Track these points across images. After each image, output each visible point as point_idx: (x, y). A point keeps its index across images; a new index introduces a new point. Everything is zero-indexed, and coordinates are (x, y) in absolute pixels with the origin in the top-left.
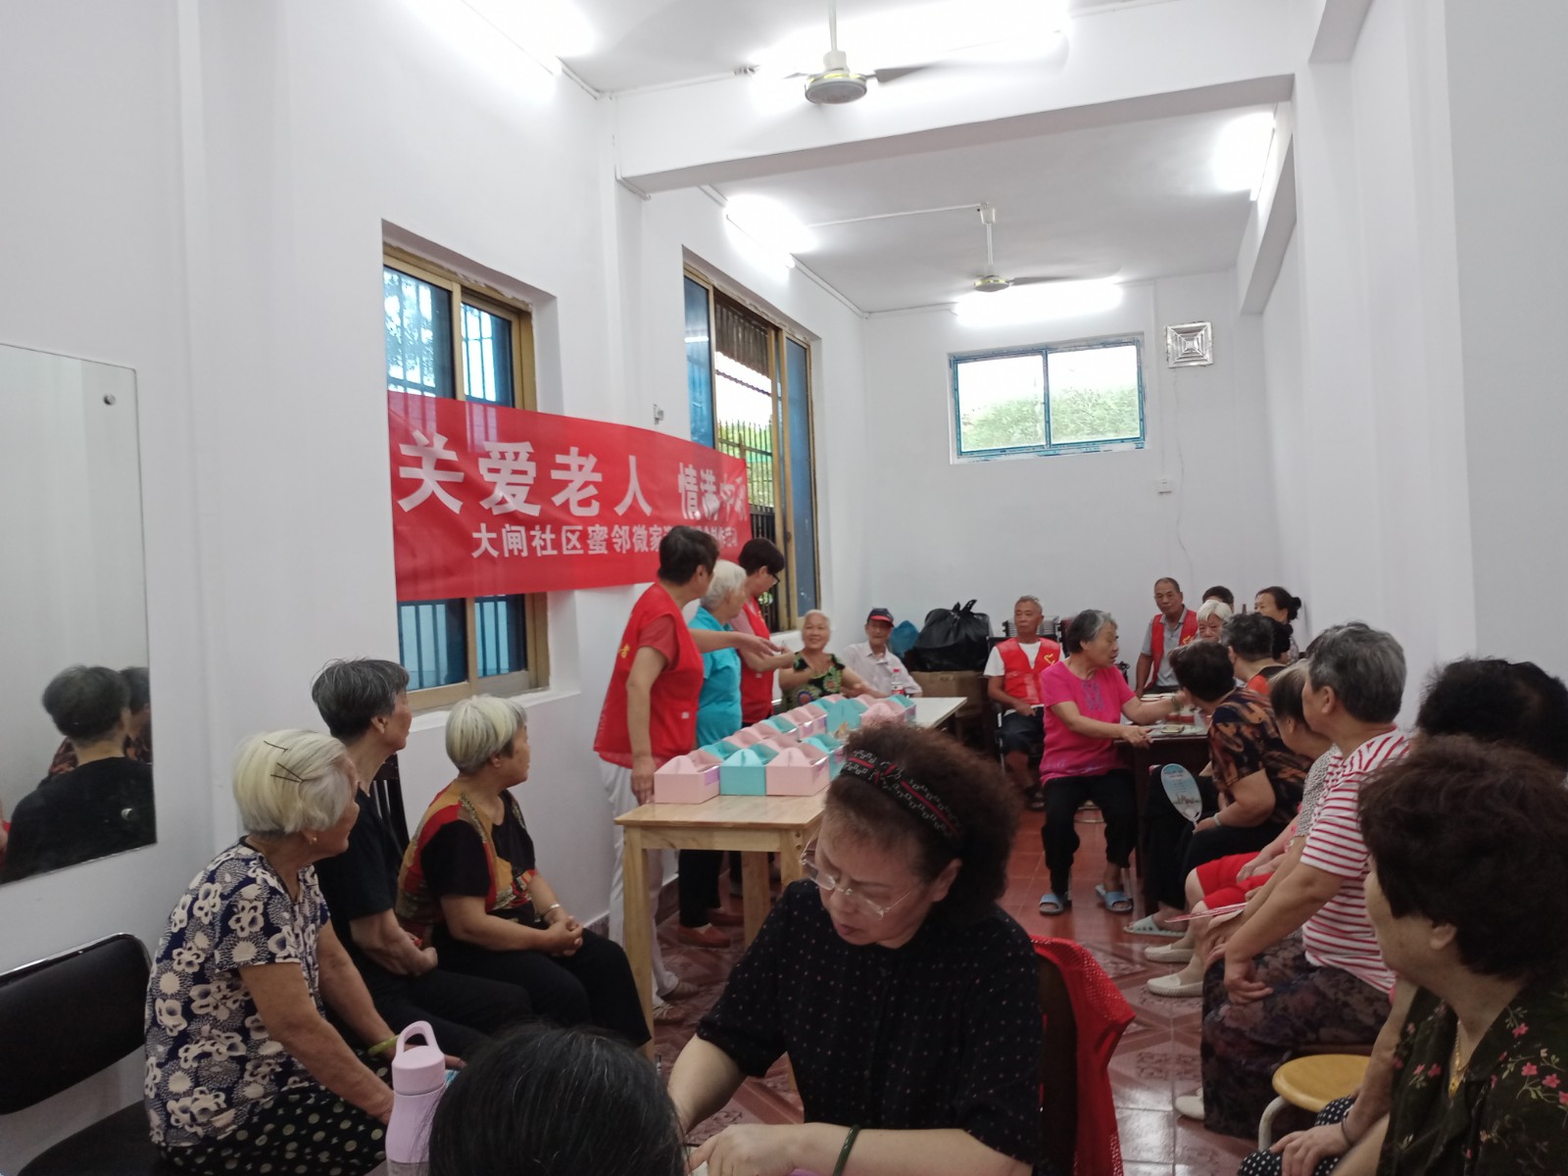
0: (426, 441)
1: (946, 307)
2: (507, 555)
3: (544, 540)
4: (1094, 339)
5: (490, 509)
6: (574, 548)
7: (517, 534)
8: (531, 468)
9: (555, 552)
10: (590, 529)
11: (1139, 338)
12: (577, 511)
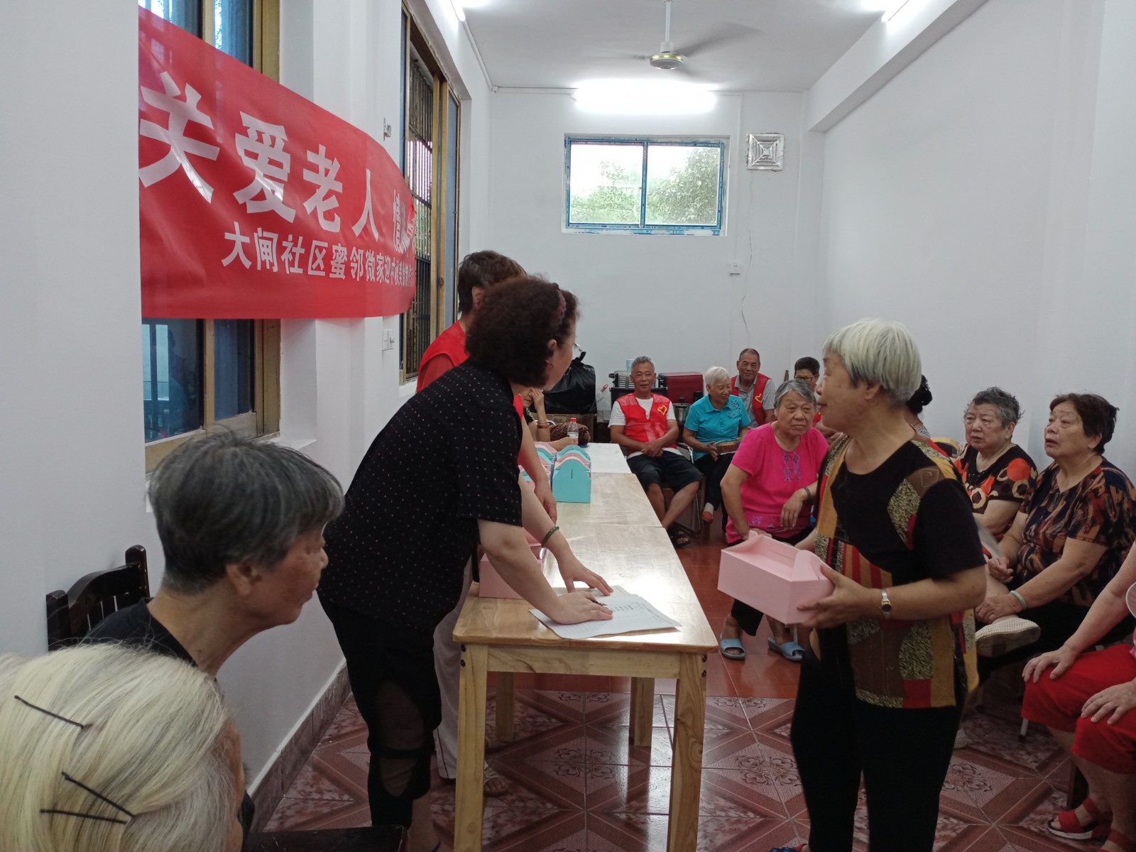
0: (178, 92)
1: (565, 92)
2: (259, 268)
3: (294, 254)
4: (688, 137)
5: (245, 204)
6: (318, 268)
7: (269, 243)
8: (286, 159)
9: (300, 271)
10: (334, 247)
11: (724, 141)
12: (325, 225)
